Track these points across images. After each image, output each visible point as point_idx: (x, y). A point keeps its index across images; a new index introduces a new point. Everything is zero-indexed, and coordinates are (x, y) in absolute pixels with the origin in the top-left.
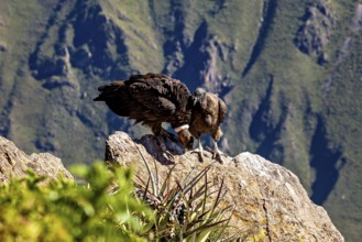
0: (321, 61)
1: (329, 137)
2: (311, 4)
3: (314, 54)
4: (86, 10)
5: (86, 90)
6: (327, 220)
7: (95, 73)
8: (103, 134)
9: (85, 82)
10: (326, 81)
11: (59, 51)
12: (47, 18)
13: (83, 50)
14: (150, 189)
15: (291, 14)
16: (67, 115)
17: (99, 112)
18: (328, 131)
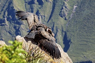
0: (65, 19)
1: (67, 37)
2: (63, 6)
3: (64, 17)
4: (10, 8)
5: (10, 26)
6: (68, 56)
7: (12, 22)
8: (14, 36)
9: (10, 24)
10: (67, 24)
11: (4, 17)
12: (1, 10)
13: (10, 17)
14: (26, 49)
15: (58, 8)
16: (6, 32)
17: (13, 31)
18: (67, 36)
